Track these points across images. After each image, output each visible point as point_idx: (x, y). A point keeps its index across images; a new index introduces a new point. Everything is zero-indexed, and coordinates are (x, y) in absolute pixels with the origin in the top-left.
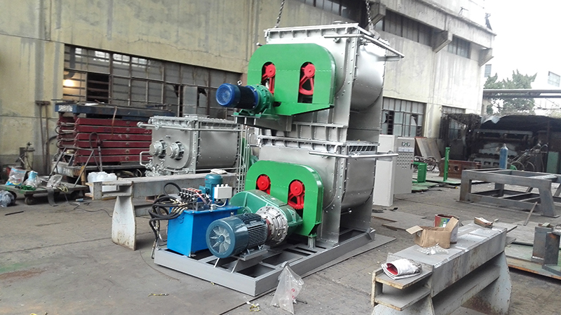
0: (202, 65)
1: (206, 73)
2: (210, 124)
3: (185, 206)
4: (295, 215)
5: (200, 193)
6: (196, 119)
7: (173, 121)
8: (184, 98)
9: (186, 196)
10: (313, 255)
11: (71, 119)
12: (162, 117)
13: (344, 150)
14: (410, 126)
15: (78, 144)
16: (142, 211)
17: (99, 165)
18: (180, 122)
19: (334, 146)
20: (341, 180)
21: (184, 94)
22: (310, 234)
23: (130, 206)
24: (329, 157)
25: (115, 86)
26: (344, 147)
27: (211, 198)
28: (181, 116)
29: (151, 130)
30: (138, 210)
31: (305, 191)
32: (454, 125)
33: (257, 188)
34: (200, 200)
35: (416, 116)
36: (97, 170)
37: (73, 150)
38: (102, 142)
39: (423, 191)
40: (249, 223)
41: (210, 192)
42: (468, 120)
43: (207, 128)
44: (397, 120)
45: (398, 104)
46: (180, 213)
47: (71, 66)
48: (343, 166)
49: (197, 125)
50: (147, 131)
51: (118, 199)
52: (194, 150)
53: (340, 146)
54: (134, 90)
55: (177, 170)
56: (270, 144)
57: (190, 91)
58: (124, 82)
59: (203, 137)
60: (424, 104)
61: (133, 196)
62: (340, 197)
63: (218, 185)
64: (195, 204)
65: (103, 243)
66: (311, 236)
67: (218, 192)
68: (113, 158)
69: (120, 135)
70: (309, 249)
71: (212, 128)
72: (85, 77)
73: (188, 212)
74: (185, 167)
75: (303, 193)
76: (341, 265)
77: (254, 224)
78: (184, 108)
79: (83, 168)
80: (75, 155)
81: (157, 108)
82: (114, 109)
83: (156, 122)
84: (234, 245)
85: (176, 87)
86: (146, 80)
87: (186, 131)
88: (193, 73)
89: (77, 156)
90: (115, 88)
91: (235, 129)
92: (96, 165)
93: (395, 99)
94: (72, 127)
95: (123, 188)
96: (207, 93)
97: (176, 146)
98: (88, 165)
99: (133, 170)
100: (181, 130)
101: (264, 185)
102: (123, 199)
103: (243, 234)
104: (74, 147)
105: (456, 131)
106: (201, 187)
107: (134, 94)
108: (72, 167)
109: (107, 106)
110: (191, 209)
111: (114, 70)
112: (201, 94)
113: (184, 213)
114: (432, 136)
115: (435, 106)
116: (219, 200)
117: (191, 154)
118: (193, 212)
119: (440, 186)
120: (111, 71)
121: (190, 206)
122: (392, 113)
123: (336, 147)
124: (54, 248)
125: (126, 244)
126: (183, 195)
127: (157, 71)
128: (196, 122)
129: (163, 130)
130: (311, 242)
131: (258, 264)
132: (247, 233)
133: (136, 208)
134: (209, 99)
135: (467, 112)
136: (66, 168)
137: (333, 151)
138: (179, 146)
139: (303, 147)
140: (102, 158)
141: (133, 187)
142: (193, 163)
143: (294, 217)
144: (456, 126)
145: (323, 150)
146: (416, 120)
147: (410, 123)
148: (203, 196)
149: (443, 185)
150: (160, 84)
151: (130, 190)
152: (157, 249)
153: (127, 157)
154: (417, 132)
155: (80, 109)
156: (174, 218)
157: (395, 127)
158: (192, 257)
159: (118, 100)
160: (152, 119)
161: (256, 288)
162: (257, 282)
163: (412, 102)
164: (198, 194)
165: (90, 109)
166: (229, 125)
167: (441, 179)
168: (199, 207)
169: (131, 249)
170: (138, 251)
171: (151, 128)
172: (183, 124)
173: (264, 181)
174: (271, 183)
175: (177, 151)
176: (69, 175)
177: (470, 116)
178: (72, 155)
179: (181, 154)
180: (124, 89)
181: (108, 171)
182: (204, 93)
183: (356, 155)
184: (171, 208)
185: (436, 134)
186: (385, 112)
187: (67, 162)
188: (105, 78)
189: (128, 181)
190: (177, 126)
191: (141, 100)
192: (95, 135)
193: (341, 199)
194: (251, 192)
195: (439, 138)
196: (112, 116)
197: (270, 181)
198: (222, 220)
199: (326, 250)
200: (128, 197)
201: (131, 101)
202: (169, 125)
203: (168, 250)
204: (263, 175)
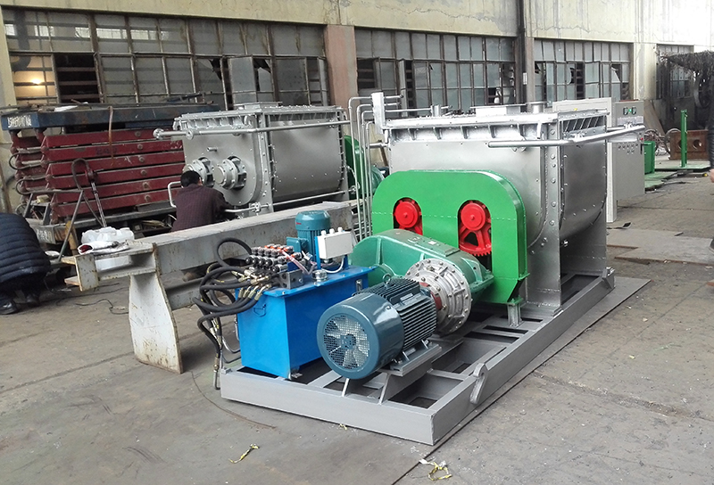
0: (254, 18)
1: (264, 31)
2: (286, 117)
3: (264, 282)
4: (479, 269)
5: (290, 252)
6: (259, 111)
7: (218, 120)
8: (232, 80)
9: (264, 262)
10: (522, 339)
11: (34, 141)
12: (195, 116)
13: (555, 129)
14: (610, 84)
15: (53, 183)
16: (183, 296)
17: (99, 215)
18: (231, 119)
19: (535, 126)
20: (555, 189)
21: (231, 73)
22: (509, 300)
23: (157, 291)
24: (528, 148)
25: (107, 73)
26: (554, 123)
27: (314, 259)
28: (231, 108)
29: (181, 142)
30: (175, 296)
31: (492, 220)
32: (678, 74)
33: (396, 225)
34: (292, 266)
35: (617, 66)
36: (97, 226)
37: (46, 196)
38: (96, 175)
39: (657, 187)
40: (399, 301)
41: (309, 247)
42: (701, 62)
43: (281, 124)
44: (590, 76)
45: (588, 49)
46: (256, 298)
47: (21, 46)
48: (555, 162)
49: (262, 120)
50: (174, 145)
51: (132, 281)
52: (265, 168)
53: (546, 124)
54: (143, 76)
55: (240, 208)
56: (406, 140)
57: (240, 66)
58: (122, 63)
59: (278, 142)
60: (630, 46)
61: (159, 272)
62: (555, 222)
63: (323, 232)
64: (284, 277)
65: (121, 366)
66: (513, 302)
67: (327, 245)
68: (122, 200)
69: (127, 158)
70: (511, 327)
71: (291, 124)
72: (50, 62)
73: (272, 293)
74: (253, 202)
75: (487, 224)
76: (572, 349)
77: (410, 300)
78: (234, 97)
79: (69, 225)
80: (52, 204)
81: (186, 101)
82: (108, 112)
83: (187, 126)
84: (377, 350)
85: (215, 62)
86: (159, 56)
87: (244, 135)
88: (241, 33)
89: (56, 206)
90: (108, 76)
91: (333, 122)
92: (92, 217)
93: (583, 42)
94: (37, 155)
95: (139, 259)
96: (270, 66)
97: (230, 165)
98: (77, 219)
99: (162, 217)
100: (235, 134)
101: (409, 218)
102: (143, 280)
103: (392, 325)
104: (46, 189)
105: (682, 84)
106: (289, 239)
107: (145, 82)
108: (50, 226)
109: (94, 109)
110: (279, 286)
111: (100, 43)
112: (261, 71)
113: (264, 296)
114: (646, 95)
115: (647, 46)
116: (331, 260)
117: (259, 176)
118: (283, 291)
119: (679, 176)
120: (96, 47)
121: (275, 281)
122: (581, 66)
123: (539, 127)
124: (27, 389)
125: (164, 363)
126: (257, 260)
127: (178, 37)
128: (259, 115)
129: (201, 139)
130: (513, 314)
131: (426, 374)
132: (399, 321)
133: (170, 292)
134: (275, 77)
135: (697, 50)
136: (41, 229)
137: (533, 137)
138: (236, 164)
139: (473, 136)
140: (102, 203)
141: (157, 255)
142: (267, 192)
143: (478, 273)
144: (681, 75)
145: (513, 136)
146: (619, 73)
147: (610, 80)
148: (297, 258)
149: (683, 174)
150: (186, 61)
151: (153, 260)
152: (222, 371)
153: (147, 195)
154: (622, 92)
155: (46, 120)
156: (246, 307)
157: (588, 88)
158: (294, 380)
159: (115, 96)
160: (179, 121)
161: (434, 429)
162: (435, 418)
163: (610, 43)
164: (287, 255)
165: (64, 117)
166: (320, 115)
167: (677, 164)
168: (293, 281)
169: (173, 372)
170: (188, 374)
171: (181, 138)
172: (237, 123)
173: (408, 210)
174: (422, 213)
175: (234, 173)
176: (48, 241)
177: (704, 55)
178: (46, 204)
179: (242, 178)
180: (124, 76)
181: (117, 225)
182: (265, 66)
183: (578, 138)
184: (237, 289)
185: (651, 91)
186: (569, 66)
187: (41, 217)
188: (86, 60)
189: (146, 244)
190: (225, 127)
191: (157, 91)
192: (81, 163)
193: (557, 225)
194: (387, 235)
195: (658, 98)
196: (105, 126)
197: (419, 210)
198: (346, 305)
199: (543, 324)
200: (151, 275)
201: (139, 96)
202: (211, 128)
203: (246, 370)
204: (403, 199)
